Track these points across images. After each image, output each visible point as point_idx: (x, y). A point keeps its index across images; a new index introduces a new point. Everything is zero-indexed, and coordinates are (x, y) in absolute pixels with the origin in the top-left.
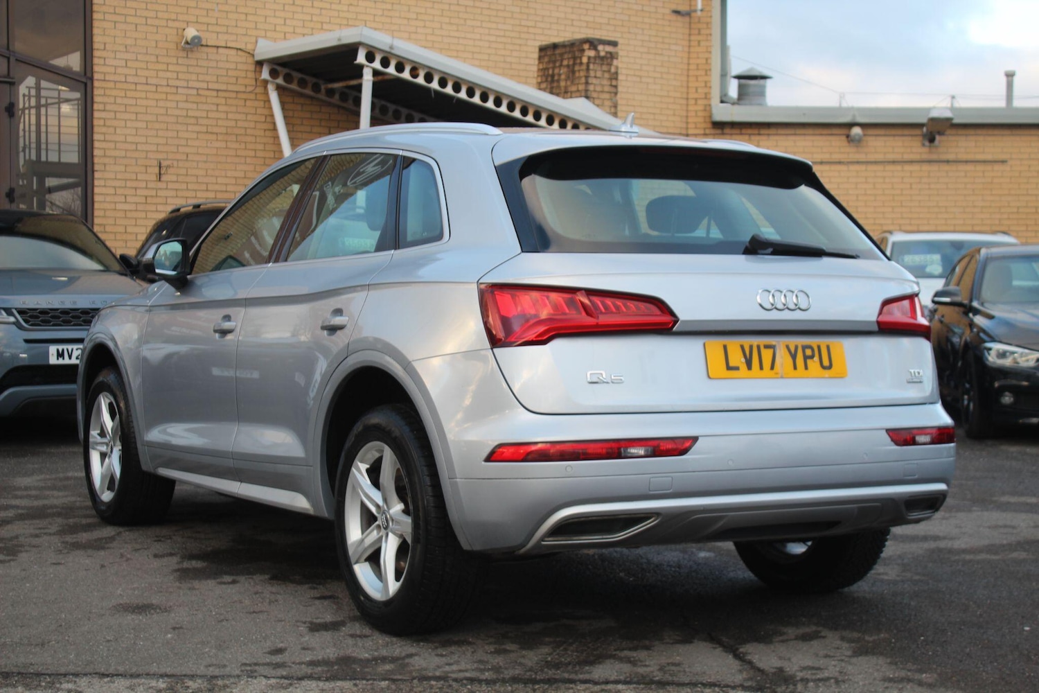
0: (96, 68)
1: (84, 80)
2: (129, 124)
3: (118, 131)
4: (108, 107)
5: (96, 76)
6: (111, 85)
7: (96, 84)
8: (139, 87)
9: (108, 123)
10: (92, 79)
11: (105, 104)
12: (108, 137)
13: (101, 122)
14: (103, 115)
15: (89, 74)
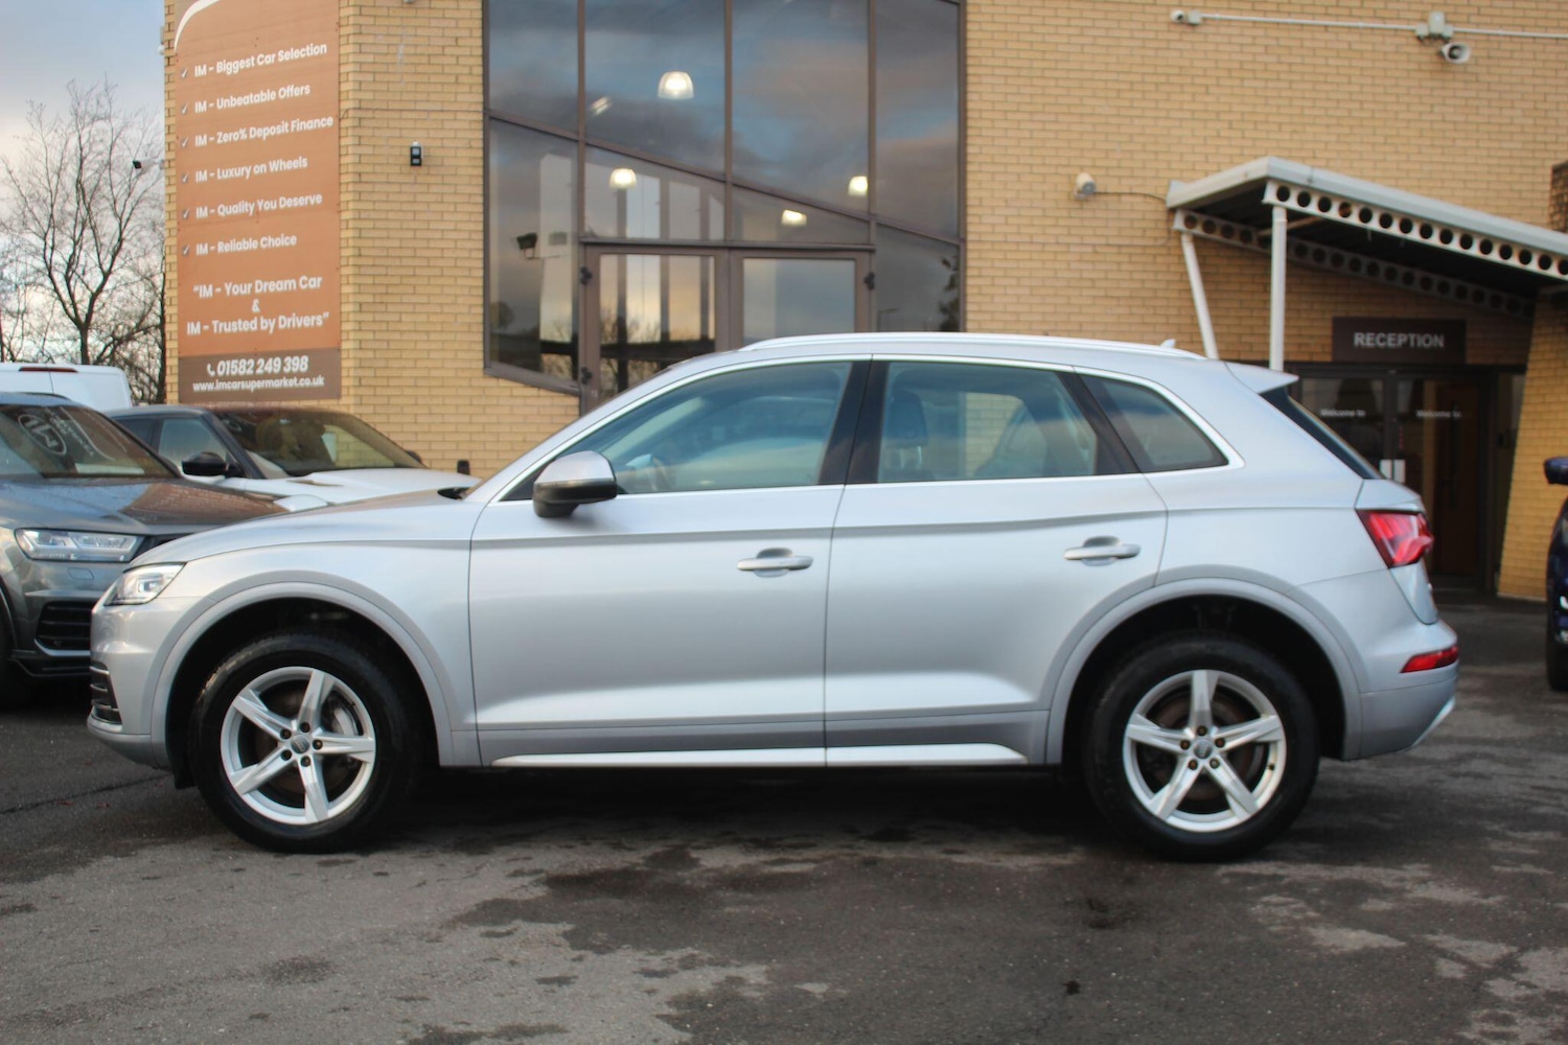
0: (970, 228)
1: (956, 242)
2: (1009, 291)
3: (996, 300)
4: (984, 273)
5: (970, 237)
6: (988, 246)
7: (970, 246)
8: (1022, 248)
9: (984, 291)
10: (964, 241)
11: (980, 268)
12: (983, 308)
13: (975, 291)
14: (978, 282)
15: (962, 236)
